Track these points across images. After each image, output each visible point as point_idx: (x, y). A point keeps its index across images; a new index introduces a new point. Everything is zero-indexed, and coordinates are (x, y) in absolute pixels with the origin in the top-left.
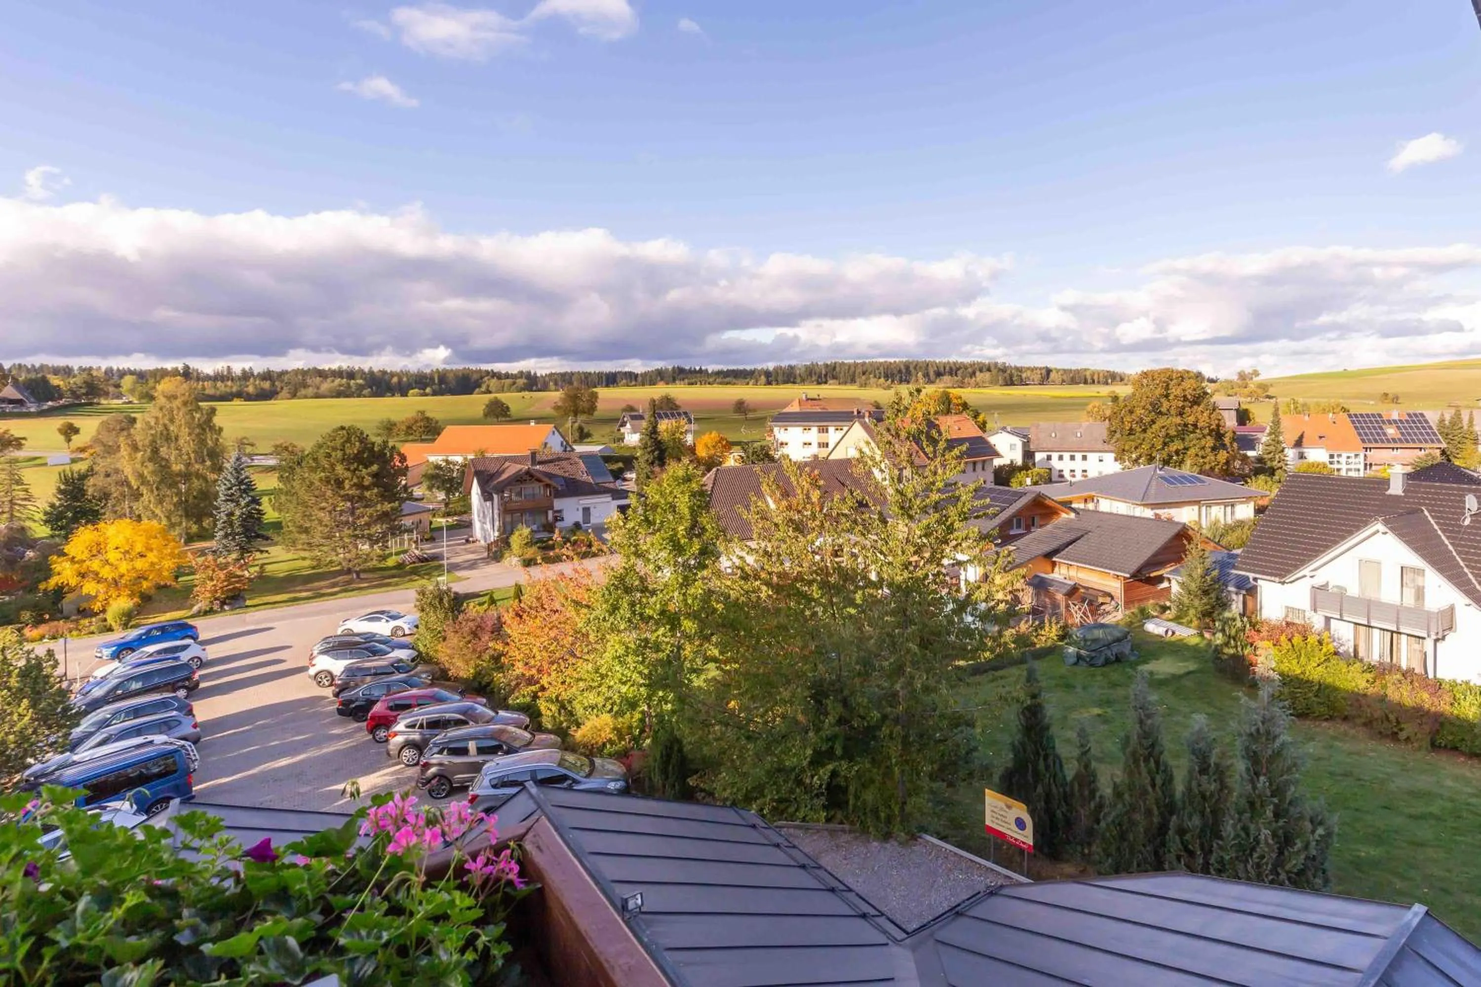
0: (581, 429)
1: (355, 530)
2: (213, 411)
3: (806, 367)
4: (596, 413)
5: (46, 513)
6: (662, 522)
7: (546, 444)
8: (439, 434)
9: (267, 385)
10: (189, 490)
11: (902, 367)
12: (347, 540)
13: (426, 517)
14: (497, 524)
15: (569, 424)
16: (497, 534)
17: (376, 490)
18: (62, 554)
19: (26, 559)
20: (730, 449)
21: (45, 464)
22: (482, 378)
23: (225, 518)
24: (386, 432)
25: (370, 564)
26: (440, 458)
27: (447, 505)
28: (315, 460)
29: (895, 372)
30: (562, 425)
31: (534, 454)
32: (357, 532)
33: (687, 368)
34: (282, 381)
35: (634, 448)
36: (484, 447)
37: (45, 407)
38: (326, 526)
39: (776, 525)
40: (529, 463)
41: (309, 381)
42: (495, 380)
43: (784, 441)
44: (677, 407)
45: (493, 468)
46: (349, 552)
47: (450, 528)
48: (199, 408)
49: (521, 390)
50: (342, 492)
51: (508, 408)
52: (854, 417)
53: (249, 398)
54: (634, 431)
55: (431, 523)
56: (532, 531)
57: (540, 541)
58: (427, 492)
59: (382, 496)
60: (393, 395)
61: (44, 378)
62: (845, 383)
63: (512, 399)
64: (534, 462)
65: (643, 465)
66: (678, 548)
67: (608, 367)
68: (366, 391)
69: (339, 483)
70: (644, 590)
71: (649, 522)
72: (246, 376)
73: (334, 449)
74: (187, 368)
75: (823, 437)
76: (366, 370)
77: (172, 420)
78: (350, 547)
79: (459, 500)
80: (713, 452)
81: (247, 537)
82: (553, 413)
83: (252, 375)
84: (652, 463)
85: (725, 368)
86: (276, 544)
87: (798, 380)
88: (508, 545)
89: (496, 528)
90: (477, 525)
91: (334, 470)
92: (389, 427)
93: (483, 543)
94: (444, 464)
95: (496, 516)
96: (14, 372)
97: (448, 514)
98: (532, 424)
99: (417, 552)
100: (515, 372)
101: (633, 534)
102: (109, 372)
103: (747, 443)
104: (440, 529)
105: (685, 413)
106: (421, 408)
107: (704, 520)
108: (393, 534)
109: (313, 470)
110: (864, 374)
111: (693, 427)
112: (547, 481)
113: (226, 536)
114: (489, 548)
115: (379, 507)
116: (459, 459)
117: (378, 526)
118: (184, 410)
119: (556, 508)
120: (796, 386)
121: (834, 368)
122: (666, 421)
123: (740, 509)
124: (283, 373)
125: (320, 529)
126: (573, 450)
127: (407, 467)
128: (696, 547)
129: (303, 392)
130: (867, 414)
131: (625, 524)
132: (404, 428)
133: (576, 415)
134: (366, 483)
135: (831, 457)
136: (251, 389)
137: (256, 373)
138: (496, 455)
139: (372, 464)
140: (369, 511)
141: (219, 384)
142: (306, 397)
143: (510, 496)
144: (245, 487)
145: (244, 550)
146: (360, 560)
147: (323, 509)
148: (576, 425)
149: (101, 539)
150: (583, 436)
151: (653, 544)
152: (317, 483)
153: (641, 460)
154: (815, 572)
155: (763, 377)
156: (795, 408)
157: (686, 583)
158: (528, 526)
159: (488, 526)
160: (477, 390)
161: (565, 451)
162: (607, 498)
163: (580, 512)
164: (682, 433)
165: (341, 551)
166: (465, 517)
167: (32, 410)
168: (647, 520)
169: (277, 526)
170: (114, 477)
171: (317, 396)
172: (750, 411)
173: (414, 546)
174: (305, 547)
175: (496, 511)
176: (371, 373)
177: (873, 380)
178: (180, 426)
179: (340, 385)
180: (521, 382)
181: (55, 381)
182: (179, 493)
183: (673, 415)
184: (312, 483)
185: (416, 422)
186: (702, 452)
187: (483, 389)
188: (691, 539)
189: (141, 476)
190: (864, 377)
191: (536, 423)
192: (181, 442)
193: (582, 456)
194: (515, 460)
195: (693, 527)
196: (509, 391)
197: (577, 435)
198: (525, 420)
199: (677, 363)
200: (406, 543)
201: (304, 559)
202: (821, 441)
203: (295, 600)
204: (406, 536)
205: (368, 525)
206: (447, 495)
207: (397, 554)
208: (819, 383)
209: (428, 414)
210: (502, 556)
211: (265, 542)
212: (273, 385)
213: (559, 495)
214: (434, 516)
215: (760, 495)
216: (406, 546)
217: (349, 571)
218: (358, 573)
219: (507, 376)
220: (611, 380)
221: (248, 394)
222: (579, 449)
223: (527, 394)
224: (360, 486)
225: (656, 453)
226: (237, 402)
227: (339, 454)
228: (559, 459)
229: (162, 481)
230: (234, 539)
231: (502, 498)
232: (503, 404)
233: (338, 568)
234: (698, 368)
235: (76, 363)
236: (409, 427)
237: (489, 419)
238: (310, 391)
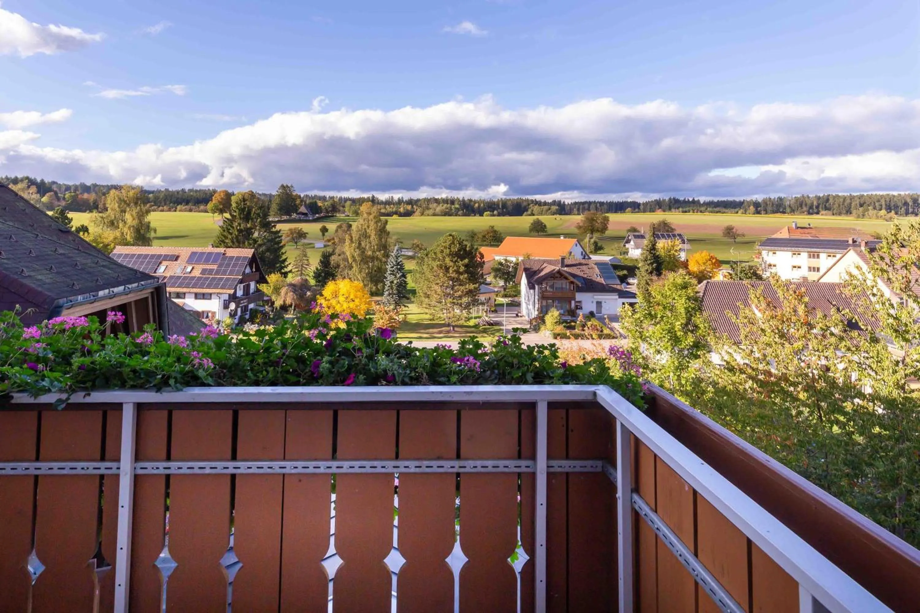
0: (596, 243)
1: (454, 299)
2: (386, 222)
3: (797, 199)
4: (607, 232)
5: (314, 273)
6: (662, 317)
7: (571, 253)
8: (501, 242)
9: (409, 207)
10: (373, 266)
11: (909, 200)
12: (448, 305)
13: (493, 296)
14: (537, 306)
15: (587, 240)
16: (536, 313)
17: (466, 275)
18: (322, 295)
19: (307, 296)
20: (719, 266)
21: (314, 247)
22: (529, 205)
23: (389, 284)
24: (471, 238)
25: (461, 322)
26: (502, 258)
27: (505, 289)
28: (435, 253)
29: (900, 204)
30: (583, 240)
31: (563, 259)
32: (455, 301)
33: (682, 199)
34: (417, 206)
35: (637, 260)
36: (529, 253)
37: (315, 217)
38: (439, 295)
39: (763, 330)
40: (560, 265)
41: (431, 206)
42: (536, 207)
43: (772, 263)
44: (673, 230)
45: (535, 268)
46: (450, 313)
47: (508, 305)
48: (380, 220)
49: (554, 214)
50: (448, 275)
51: (545, 226)
52: (849, 245)
53: (401, 215)
54: (637, 247)
55: (495, 300)
56: (560, 314)
57: (565, 321)
58: (494, 280)
59: (469, 279)
60: (475, 215)
61: (316, 202)
62: (840, 214)
63: (548, 220)
64: (563, 265)
65: (644, 274)
66: (675, 340)
67: (615, 198)
68: (460, 212)
69: (447, 269)
70: (646, 367)
71: (652, 316)
72: (400, 202)
73: (445, 247)
74: (373, 197)
75: (814, 262)
76: (461, 199)
77: (368, 227)
78: (450, 309)
79: (512, 287)
80: (703, 268)
81: (398, 296)
82: (576, 231)
83: (403, 201)
84: (651, 273)
85: (716, 200)
86: (413, 302)
87: (788, 210)
88: (544, 322)
89: (536, 309)
90: (524, 305)
91: (444, 260)
92: (473, 235)
93: (527, 318)
94: (504, 262)
95: (536, 300)
96: (305, 199)
97: (505, 296)
98: (562, 238)
99: (487, 319)
100: (550, 201)
101: (639, 323)
102: (341, 199)
103: (735, 263)
104: (502, 305)
105: (680, 235)
106: (492, 224)
107: (698, 320)
108: (474, 305)
109: (434, 260)
110: (861, 205)
111: (686, 246)
112: (572, 279)
113: (389, 294)
114: (531, 322)
115: (467, 286)
116: (514, 259)
117: (467, 298)
118: (374, 220)
119: (577, 300)
120: (786, 216)
121: (828, 200)
122: (664, 240)
123: (729, 314)
124: (418, 200)
125: (436, 296)
126: (590, 258)
127: (484, 262)
128: (690, 339)
129: (427, 212)
130: (863, 244)
131: (633, 314)
132: (480, 236)
133: (592, 233)
134: (461, 270)
135: (822, 281)
136: (402, 210)
137: (404, 200)
138: (537, 258)
139: (465, 258)
140: (462, 288)
141: (387, 206)
142: (428, 215)
143: (546, 288)
144: (400, 267)
145: (397, 304)
146: (455, 319)
147: (438, 284)
148: (592, 240)
149: (337, 289)
150: (597, 249)
151: (654, 333)
152: (435, 268)
153: (642, 270)
154: (801, 375)
155: (752, 207)
156: (784, 234)
157: (681, 368)
158: (558, 310)
159: (531, 307)
160: (525, 213)
161: (584, 258)
162: (615, 296)
163: (595, 305)
164: (676, 251)
165: (445, 311)
166: (516, 299)
167: (311, 218)
168: (650, 314)
169: (414, 292)
170: (342, 256)
171: (434, 215)
172: (738, 235)
173: (485, 314)
174: (428, 306)
175: (537, 297)
176: (464, 200)
177: (871, 212)
178: (372, 230)
179: (447, 208)
180: (554, 208)
181: (320, 204)
182: (368, 268)
183: (669, 236)
184: (433, 268)
185: (488, 233)
186: (693, 267)
187: (529, 212)
188: (686, 333)
189: (353, 257)
190: (861, 209)
191: (565, 238)
192: (372, 239)
193: (598, 264)
194: (550, 262)
195: (686, 325)
196: (546, 214)
197: (593, 247)
198: (557, 235)
199: (672, 195)
200: (480, 311)
201: (427, 313)
202: (812, 266)
203: (421, 338)
204: (481, 307)
205: (460, 297)
206: (505, 283)
207: (475, 318)
208: (809, 213)
209: (495, 228)
210: (539, 329)
211: (407, 301)
212: (412, 207)
213: (580, 290)
214: (497, 296)
215: (747, 304)
216: (480, 314)
217: (449, 325)
218: (454, 327)
219: (545, 204)
220: (620, 207)
221: (400, 212)
222: (595, 258)
223: (558, 217)
224: (457, 272)
225: (655, 265)
226: (395, 217)
227: (448, 251)
228: (580, 264)
229: (361, 261)
230: (392, 297)
231: (541, 288)
232: (542, 223)
233: (443, 322)
234: (691, 199)
235: (328, 194)
236: (484, 236)
237: (533, 233)
238: (431, 212)
